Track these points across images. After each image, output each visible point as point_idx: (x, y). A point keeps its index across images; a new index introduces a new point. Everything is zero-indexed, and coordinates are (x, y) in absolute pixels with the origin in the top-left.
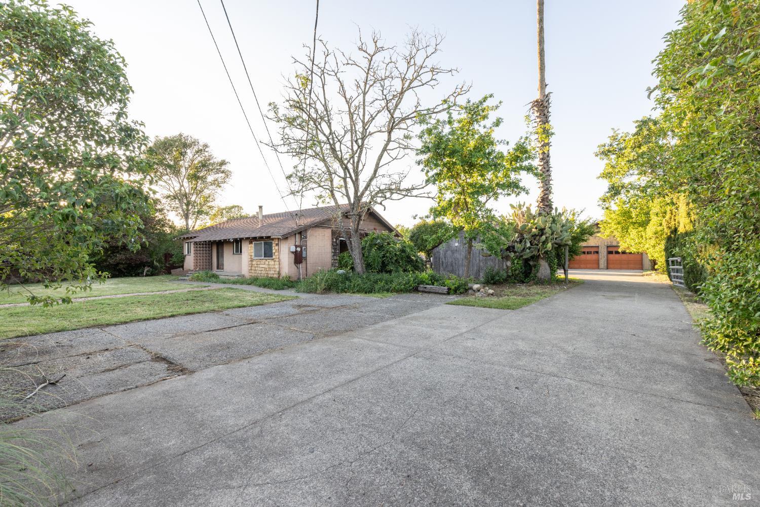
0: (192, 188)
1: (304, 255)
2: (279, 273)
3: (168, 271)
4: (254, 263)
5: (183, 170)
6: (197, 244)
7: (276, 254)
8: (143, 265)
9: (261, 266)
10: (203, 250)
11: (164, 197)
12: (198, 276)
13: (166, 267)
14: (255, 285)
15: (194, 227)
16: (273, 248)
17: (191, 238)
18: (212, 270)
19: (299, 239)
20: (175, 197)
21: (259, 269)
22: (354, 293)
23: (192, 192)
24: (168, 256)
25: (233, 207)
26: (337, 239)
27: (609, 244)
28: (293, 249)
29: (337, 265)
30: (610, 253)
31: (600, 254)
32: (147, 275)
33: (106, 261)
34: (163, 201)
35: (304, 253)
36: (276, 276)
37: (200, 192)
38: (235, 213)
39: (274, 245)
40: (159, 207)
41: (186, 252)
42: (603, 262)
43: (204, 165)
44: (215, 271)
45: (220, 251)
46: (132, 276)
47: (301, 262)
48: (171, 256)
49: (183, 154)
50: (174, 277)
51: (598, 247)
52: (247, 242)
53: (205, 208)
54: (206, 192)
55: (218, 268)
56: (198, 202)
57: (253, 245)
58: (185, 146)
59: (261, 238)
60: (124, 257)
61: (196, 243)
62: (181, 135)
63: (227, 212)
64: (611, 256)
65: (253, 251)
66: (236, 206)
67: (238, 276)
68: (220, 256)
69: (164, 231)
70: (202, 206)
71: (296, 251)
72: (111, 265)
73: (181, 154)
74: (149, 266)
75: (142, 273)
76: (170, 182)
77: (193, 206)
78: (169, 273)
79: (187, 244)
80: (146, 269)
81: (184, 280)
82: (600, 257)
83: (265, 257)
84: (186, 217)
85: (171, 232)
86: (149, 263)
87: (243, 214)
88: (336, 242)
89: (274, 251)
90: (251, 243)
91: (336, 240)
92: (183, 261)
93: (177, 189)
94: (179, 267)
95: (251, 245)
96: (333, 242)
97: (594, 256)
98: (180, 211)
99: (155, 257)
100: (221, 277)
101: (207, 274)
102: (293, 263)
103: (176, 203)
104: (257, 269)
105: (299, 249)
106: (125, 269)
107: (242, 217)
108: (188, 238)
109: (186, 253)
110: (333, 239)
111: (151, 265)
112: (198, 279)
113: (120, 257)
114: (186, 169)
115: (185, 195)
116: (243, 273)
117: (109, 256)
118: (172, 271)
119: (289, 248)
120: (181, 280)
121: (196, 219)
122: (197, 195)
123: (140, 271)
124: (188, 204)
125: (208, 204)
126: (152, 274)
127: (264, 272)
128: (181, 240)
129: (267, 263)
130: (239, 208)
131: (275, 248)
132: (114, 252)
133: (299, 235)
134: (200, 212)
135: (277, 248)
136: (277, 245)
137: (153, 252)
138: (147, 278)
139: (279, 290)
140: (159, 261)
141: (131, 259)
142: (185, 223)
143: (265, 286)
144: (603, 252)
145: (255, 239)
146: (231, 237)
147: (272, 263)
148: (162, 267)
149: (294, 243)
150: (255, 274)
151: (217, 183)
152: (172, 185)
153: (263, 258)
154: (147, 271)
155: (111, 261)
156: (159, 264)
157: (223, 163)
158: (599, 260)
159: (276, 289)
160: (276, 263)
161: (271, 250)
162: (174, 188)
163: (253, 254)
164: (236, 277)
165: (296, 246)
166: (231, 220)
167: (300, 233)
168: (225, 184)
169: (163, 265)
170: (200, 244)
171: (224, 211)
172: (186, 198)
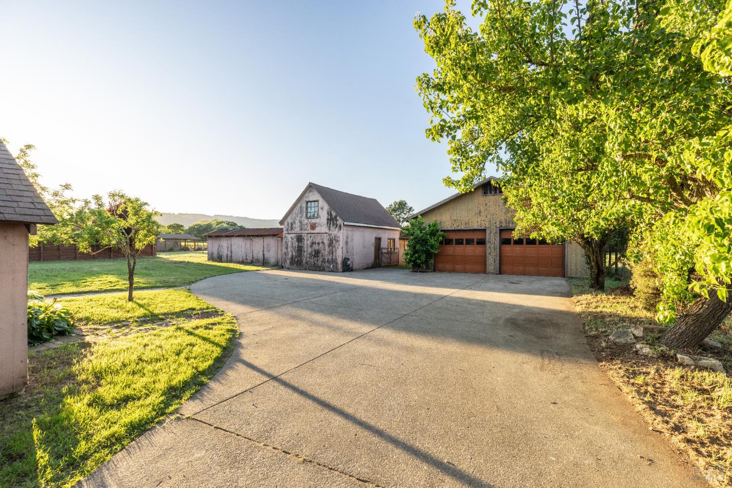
27: (504, 225)
30: (506, 242)
31: (488, 245)
42: (492, 262)
51: (484, 230)
64: (507, 248)
82: (488, 251)
97: (478, 249)
144: (493, 240)
158: (486, 256)
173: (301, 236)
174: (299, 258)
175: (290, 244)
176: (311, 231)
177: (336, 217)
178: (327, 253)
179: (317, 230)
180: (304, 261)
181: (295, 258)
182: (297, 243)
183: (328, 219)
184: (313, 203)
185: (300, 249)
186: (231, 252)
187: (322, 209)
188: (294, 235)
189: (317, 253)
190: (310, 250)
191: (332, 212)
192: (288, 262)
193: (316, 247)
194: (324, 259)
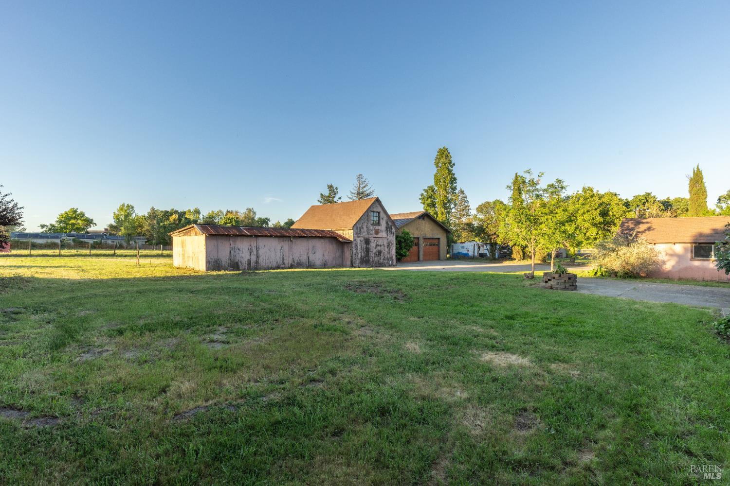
173: (369, 239)
174: (367, 258)
175: (359, 246)
176: (375, 236)
177: (391, 226)
178: (386, 253)
179: (380, 235)
180: (371, 260)
181: (364, 257)
182: (365, 245)
183: (386, 227)
184: (375, 213)
185: (367, 250)
186: (258, 257)
187: (382, 219)
188: (362, 238)
189: (380, 252)
190: (374, 251)
191: (389, 223)
192: (358, 261)
193: (379, 248)
194: (384, 257)
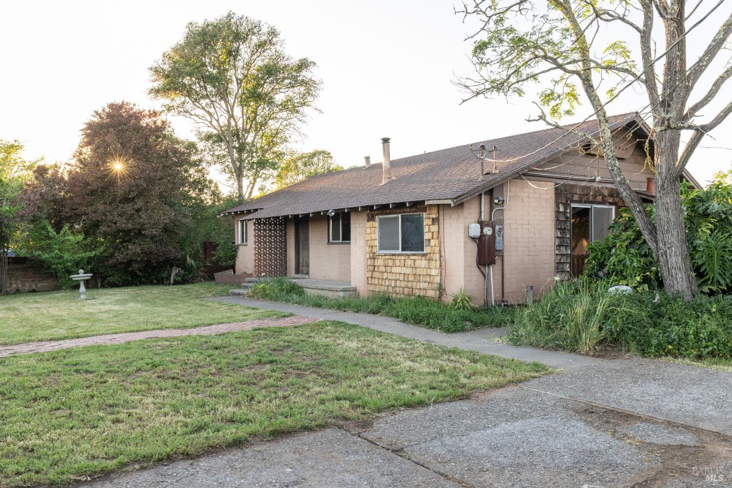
0: (248, 118)
1: (498, 247)
2: (441, 289)
3: (210, 275)
4: (379, 262)
5: (233, 87)
6: (259, 224)
7: (433, 242)
8: (169, 263)
9: (394, 270)
10: (270, 236)
11: (201, 140)
12: (264, 289)
13: (206, 267)
14: (387, 314)
15: (251, 193)
16: (426, 229)
17: (249, 212)
18: (286, 274)
19: (488, 207)
20: (219, 139)
21: (390, 276)
22: (699, 357)
23: (248, 126)
24: (209, 247)
25: (314, 155)
26: (566, 206)
28: (475, 230)
29: (567, 267)
32: (176, 283)
33: (112, 256)
34: (201, 145)
35: (498, 239)
36: (432, 293)
37: (262, 125)
38: (319, 165)
39: (426, 222)
40: (194, 158)
41: (238, 240)
43: (270, 71)
44: (292, 277)
45: (302, 236)
46: (152, 283)
47: (492, 262)
48: (214, 246)
49: (233, 54)
50: (219, 288)
52: (364, 217)
53: (269, 156)
54: (273, 125)
55: (297, 271)
56: (259, 145)
57: (376, 224)
58: (238, 37)
59: (400, 206)
60: (138, 250)
61: (258, 221)
62: (229, 16)
63: (305, 165)
65: (376, 236)
66: (320, 153)
67: (344, 290)
68: (301, 246)
69: (202, 201)
70: (265, 152)
71: (482, 235)
72: (120, 263)
73: (229, 53)
74: (178, 266)
75: (168, 278)
76: (212, 110)
77: (251, 152)
78: (212, 278)
79: (240, 224)
80: (175, 271)
81: (239, 294)
83: (403, 249)
84: (239, 173)
85: (214, 203)
86: (179, 260)
87: (332, 167)
88: (565, 213)
89: (427, 236)
90: (371, 218)
91: (565, 208)
92: (233, 257)
93: (223, 121)
94: (226, 268)
95: (370, 224)
96: (558, 212)
98: (229, 162)
99: (188, 249)
100: (309, 292)
101: (282, 284)
102: (474, 264)
103: (221, 149)
104: (385, 276)
105: (488, 231)
106: (141, 271)
107: (331, 173)
108: (242, 212)
109: (240, 242)
110: (557, 206)
111: (181, 263)
112: (265, 295)
113: (134, 249)
114: (239, 82)
115: (236, 134)
116: (353, 285)
117: (117, 248)
118: (216, 275)
119: (467, 229)
120: (234, 294)
121: (256, 176)
122: (257, 131)
123: (165, 275)
124: (241, 150)
125: (275, 149)
126: (182, 281)
127: (403, 284)
128: (231, 217)
129: (409, 262)
130: (326, 154)
131: (429, 230)
132: (124, 241)
133: (488, 197)
134: (262, 164)
135: (434, 228)
136: (435, 221)
137: (185, 240)
138: (176, 288)
139: (455, 331)
140: (195, 257)
141: (151, 253)
142: (236, 185)
143: (418, 321)
145: (384, 208)
146: (330, 206)
147: (422, 263)
148: (198, 268)
149: (475, 217)
150: (383, 288)
151: (290, 107)
152: (215, 116)
153: (400, 251)
154: (176, 275)
155: (120, 257)
156: (195, 261)
157: (303, 65)
159: (448, 331)
160: (433, 264)
161: (421, 234)
162: (218, 121)
163: (377, 243)
164: (341, 294)
165: (482, 224)
166: (313, 177)
167: (490, 193)
168: (305, 108)
169: (201, 264)
170: (265, 224)
171: (299, 164)
172: (238, 138)
